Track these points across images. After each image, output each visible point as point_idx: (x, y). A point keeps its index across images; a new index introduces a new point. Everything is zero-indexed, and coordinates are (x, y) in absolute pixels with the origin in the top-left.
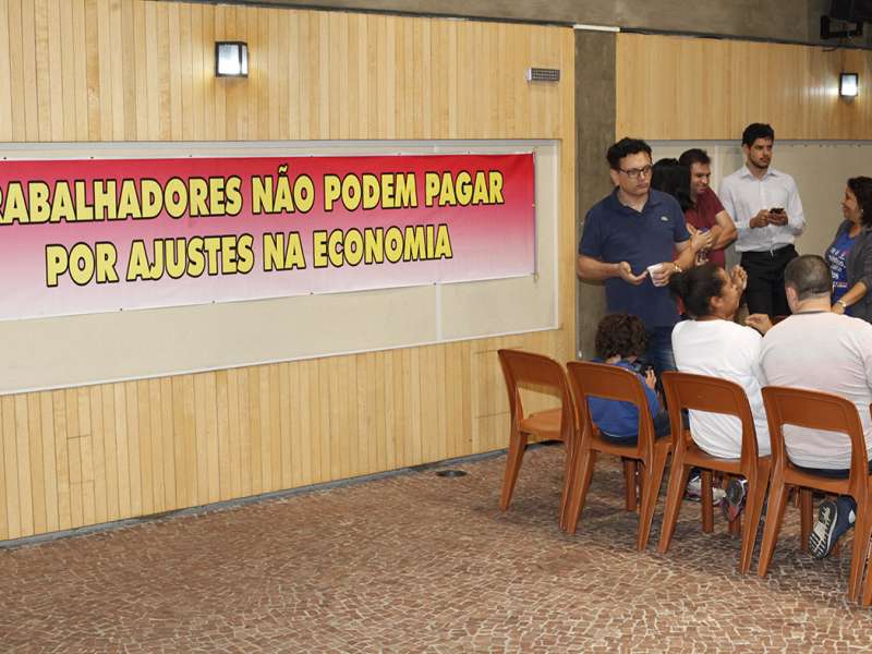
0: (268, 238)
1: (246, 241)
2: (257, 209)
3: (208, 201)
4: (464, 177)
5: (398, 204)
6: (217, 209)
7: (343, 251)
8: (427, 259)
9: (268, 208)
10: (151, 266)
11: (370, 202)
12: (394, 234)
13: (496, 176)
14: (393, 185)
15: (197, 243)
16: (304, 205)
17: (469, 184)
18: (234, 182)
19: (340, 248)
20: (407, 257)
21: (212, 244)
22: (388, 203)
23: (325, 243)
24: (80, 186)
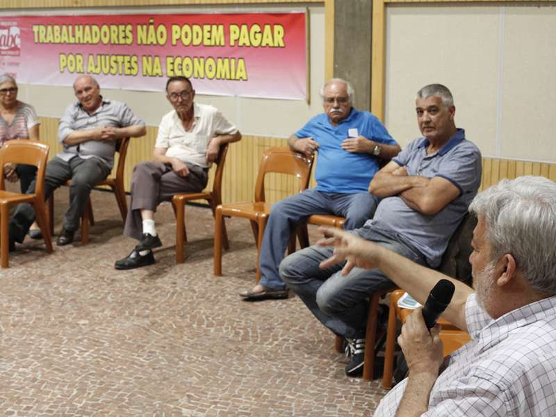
1: (134, 58)
2: (139, 42)
3: (118, 37)
4: (256, 28)
5: (213, 43)
6: (122, 41)
7: (182, 69)
8: (230, 79)
9: (144, 42)
10: (96, 67)
11: (197, 42)
12: (210, 61)
13: (278, 28)
14: (210, 32)
15: (113, 58)
16: (162, 41)
17: (260, 32)
18: (129, 27)
19: (180, 67)
20: (218, 76)
21: (120, 59)
22: (207, 42)
23: (173, 63)
24: (70, 27)
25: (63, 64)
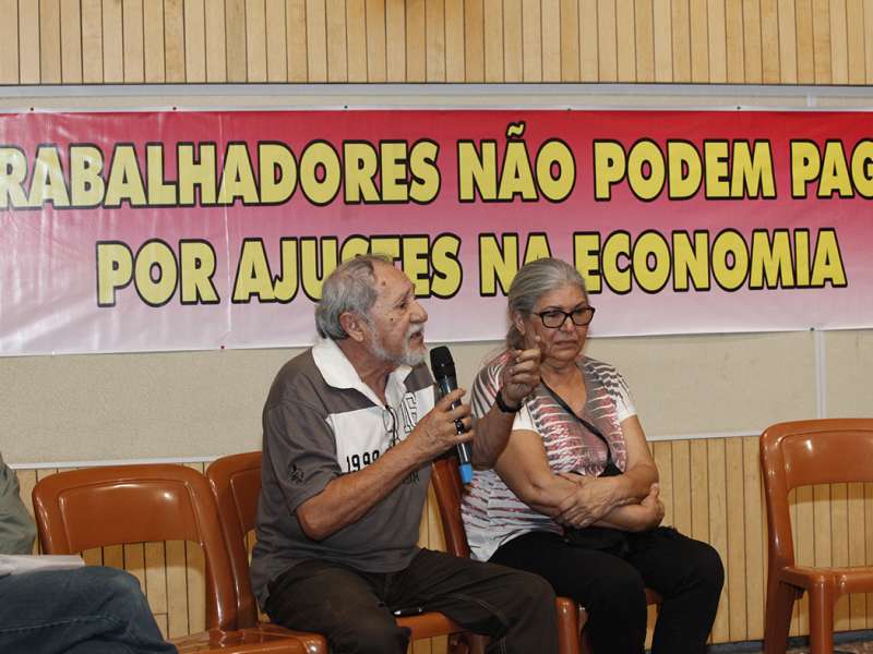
0: (488, 243)
1: (449, 244)
2: (467, 193)
3: (377, 179)
4: (868, 150)
5: (737, 191)
6: (393, 192)
7: (631, 267)
8: (796, 286)
9: (488, 192)
10: (276, 279)
11: (680, 188)
12: (730, 241)
14: (728, 160)
15: (358, 246)
16: (556, 190)
18: (426, 150)
19: (624, 263)
20: (756, 280)
22: (718, 189)
23: (596, 253)
24: (155, 153)
25: (111, 278)
